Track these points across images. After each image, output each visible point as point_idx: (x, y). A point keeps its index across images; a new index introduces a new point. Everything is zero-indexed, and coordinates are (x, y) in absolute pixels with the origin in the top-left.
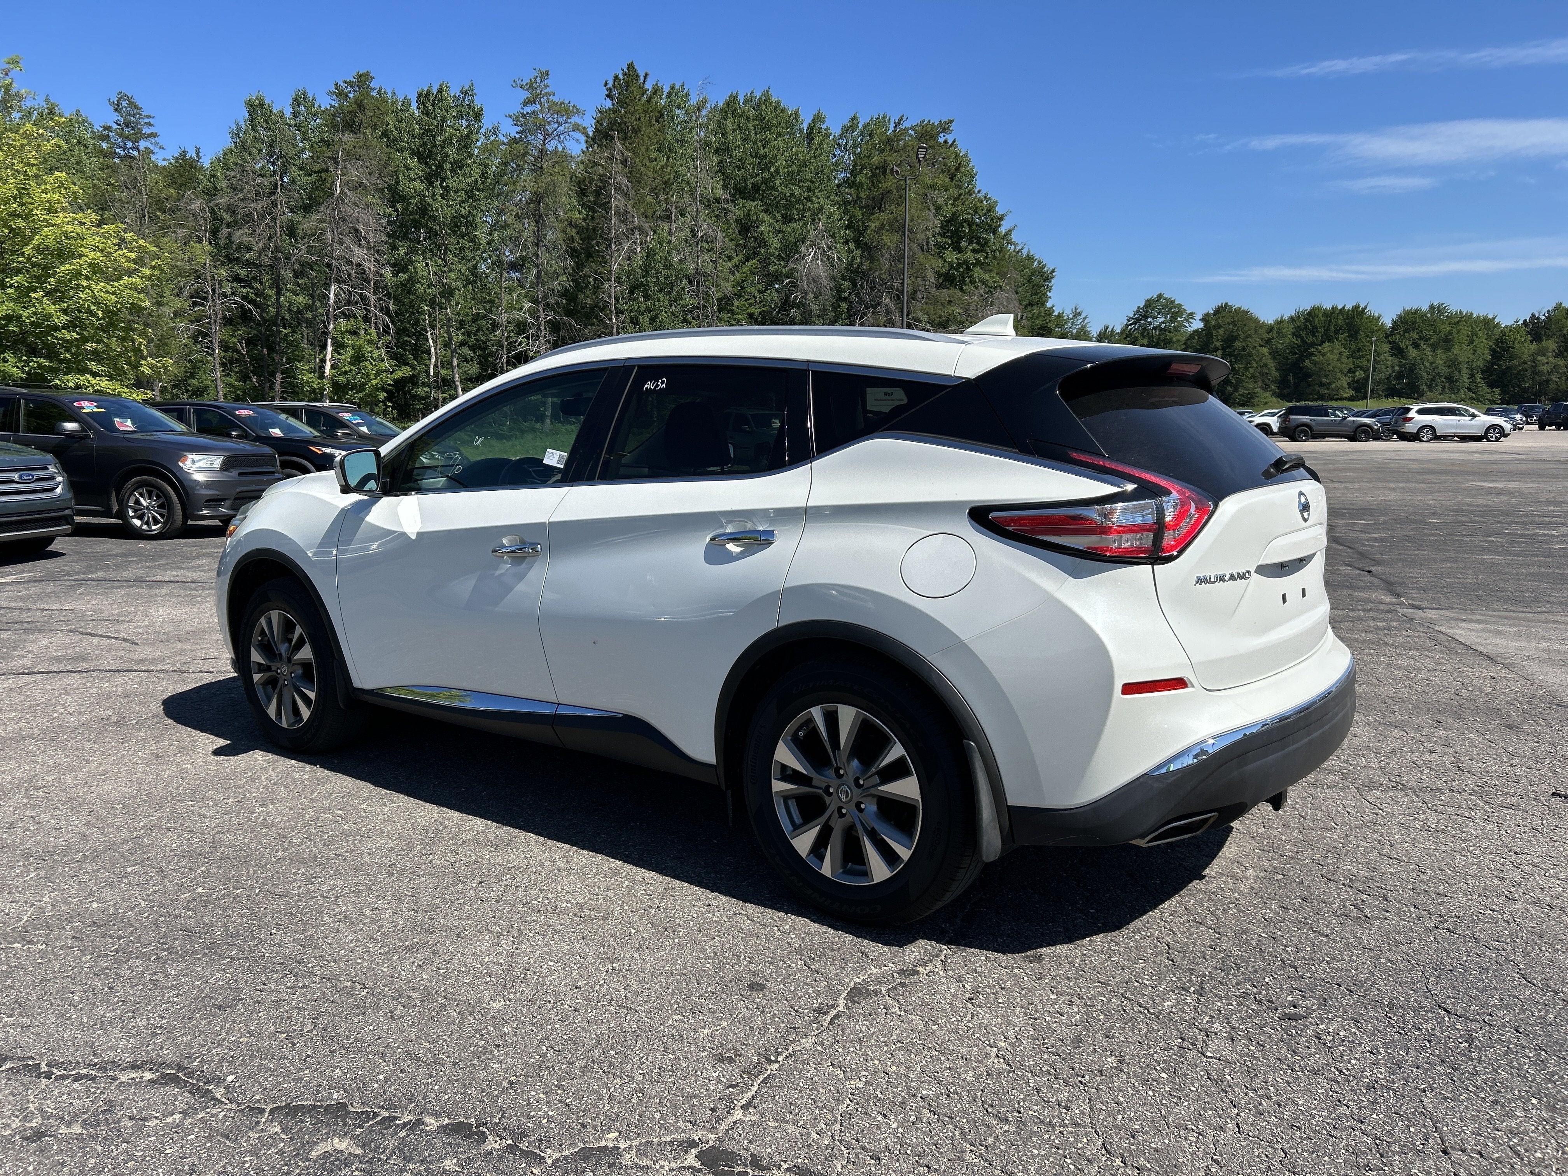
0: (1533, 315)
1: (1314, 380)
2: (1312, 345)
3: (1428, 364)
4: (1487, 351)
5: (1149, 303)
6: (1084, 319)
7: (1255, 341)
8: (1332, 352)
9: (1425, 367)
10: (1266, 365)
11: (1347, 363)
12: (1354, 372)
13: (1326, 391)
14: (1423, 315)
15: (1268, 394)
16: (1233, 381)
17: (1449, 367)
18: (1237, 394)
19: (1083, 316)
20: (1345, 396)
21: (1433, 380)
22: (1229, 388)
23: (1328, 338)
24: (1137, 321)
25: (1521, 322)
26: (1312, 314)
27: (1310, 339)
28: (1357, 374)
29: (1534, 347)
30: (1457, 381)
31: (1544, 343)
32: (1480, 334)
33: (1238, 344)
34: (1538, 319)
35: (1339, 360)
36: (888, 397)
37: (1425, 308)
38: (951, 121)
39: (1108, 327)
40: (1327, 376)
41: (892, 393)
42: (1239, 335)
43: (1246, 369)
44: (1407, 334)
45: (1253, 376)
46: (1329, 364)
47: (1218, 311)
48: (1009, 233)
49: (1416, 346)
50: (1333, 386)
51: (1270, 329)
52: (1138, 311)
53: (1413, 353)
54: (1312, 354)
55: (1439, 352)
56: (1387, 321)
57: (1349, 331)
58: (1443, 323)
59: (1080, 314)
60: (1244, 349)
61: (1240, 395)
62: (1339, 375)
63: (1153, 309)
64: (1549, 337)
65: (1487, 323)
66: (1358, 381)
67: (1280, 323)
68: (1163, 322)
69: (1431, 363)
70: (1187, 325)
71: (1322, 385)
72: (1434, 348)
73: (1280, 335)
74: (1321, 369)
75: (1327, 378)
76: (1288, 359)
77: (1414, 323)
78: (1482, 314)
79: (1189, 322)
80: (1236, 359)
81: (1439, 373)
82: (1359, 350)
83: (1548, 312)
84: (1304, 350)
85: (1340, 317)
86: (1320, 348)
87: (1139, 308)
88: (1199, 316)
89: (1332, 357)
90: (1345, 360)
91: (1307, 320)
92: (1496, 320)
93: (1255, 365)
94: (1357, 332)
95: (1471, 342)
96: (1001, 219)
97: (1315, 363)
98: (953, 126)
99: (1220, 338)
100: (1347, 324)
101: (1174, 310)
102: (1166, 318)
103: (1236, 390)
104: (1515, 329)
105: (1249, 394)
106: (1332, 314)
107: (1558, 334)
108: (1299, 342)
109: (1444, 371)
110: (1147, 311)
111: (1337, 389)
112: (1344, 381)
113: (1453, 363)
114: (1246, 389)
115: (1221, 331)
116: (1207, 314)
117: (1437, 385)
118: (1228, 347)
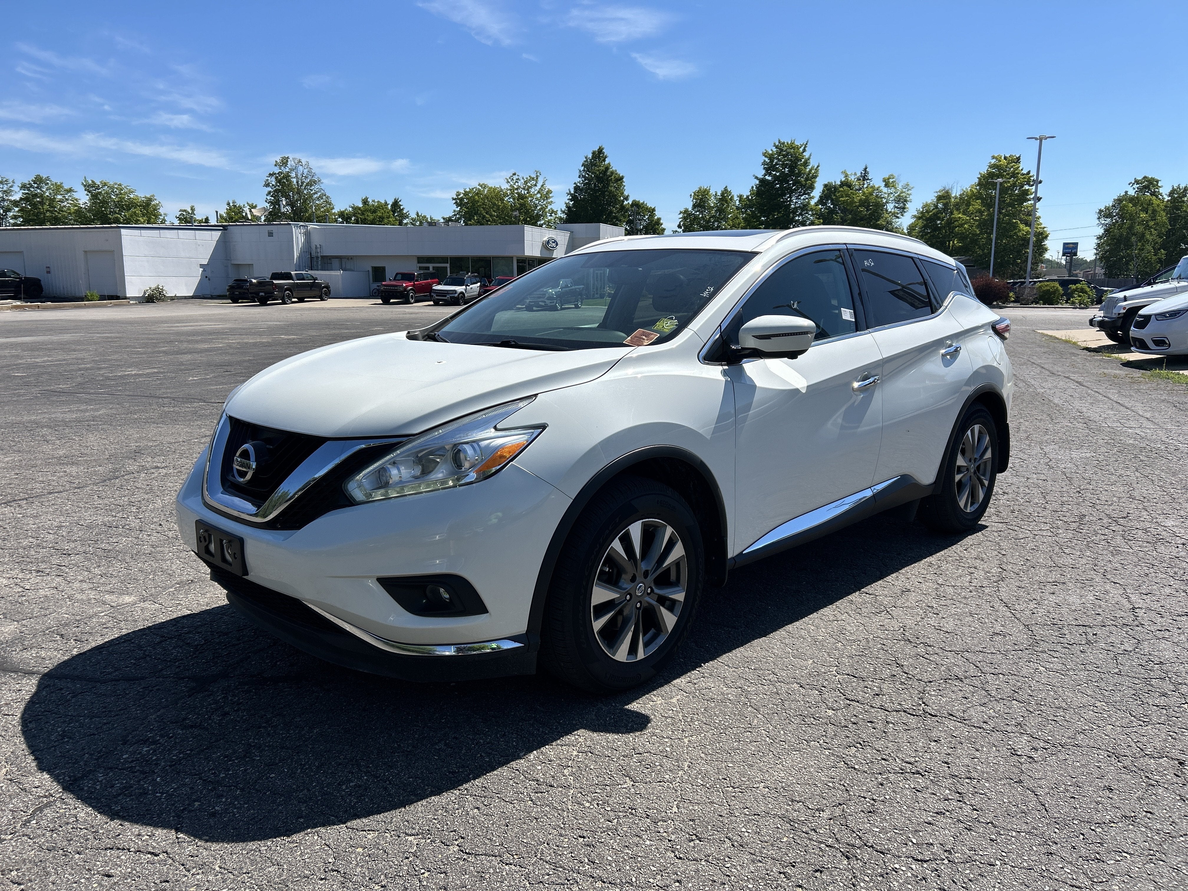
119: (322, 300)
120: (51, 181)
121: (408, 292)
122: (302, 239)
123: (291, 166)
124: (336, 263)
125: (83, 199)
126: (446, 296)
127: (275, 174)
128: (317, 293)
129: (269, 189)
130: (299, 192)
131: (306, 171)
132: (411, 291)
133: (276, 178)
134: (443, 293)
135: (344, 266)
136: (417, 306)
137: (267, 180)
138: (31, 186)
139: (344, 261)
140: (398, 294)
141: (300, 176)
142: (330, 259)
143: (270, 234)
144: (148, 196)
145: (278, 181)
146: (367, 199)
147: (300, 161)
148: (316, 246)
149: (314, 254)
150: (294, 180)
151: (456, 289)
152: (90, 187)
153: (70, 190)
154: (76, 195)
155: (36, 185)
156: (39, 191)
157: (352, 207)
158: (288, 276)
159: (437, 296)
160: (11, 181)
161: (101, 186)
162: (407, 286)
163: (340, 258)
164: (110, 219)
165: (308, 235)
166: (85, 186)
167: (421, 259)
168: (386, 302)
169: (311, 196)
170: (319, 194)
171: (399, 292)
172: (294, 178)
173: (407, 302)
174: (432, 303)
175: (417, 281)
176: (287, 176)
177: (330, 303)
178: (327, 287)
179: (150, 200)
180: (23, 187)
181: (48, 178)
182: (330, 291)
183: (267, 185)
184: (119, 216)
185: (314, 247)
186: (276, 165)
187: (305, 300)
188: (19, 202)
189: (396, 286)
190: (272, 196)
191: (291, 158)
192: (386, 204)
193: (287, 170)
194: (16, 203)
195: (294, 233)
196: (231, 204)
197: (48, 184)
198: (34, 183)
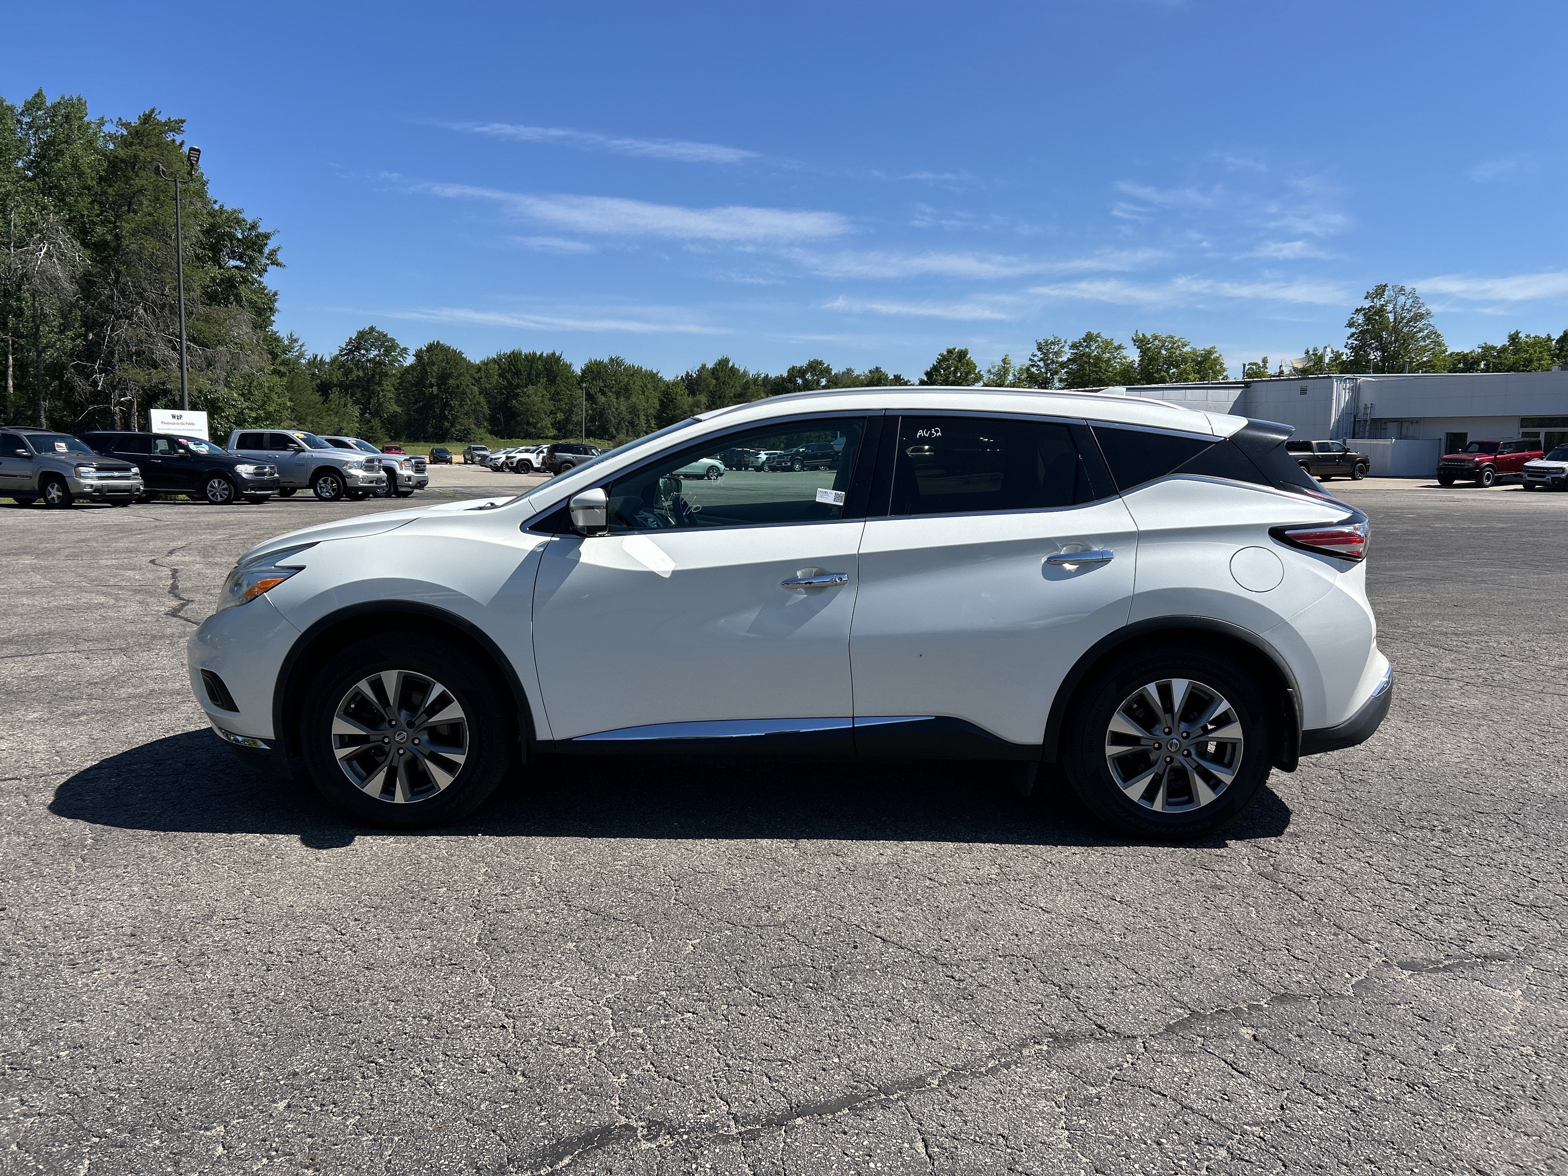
0: (688, 373)
1: (522, 419)
2: (518, 386)
3: (614, 410)
4: (656, 401)
5: (361, 335)
6: (301, 346)
7: (466, 380)
8: (536, 393)
9: (613, 412)
10: (478, 403)
11: (549, 405)
12: (555, 413)
13: (533, 430)
14: (605, 366)
15: (482, 431)
16: (450, 417)
17: (630, 413)
18: (453, 430)
19: (300, 343)
20: (550, 434)
21: (619, 423)
22: (446, 424)
23: (531, 380)
24: (351, 351)
25: (680, 378)
26: (514, 357)
27: (515, 382)
28: (558, 415)
29: (690, 399)
30: (637, 425)
31: (698, 397)
32: (649, 386)
33: (451, 382)
34: (691, 376)
35: (542, 402)
36: (176, 421)
37: (606, 360)
38: (183, 121)
39: (316, 356)
40: (533, 417)
41: (181, 416)
42: (452, 373)
43: (461, 406)
44: (594, 382)
45: (467, 414)
46: (534, 405)
47: (431, 348)
48: (273, 252)
49: (604, 393)
50: (539, 425)
51: (479, 369)
52: (350, 342)
53: (602, 399)
54: (518, 394)
55: (622, 399)
56: (577, 369)
57: (548, 376)
58: (622, 374)
59: (296, 341)
60: (458, 387)
61: (456, 430)
62: (543, 416)
63: (366, 342)
64: (701, 393)
65: (653, 377)
66: (559, 422)
67: (486, 364)
68: (377, 355)
69: (617, 409)
70: (402, 360)
71: (528, 423)
72: (618, 395)
73: (488, 376)
74: (528, 410)
75: (533, 418)
76: (497, 398)
77: (599, 373)
78: (649, 369)
79: (403, 357)
80: (451, 396)
81: (623, 418)
82: (558, 394)
83: (698, 371)
84: (511, 391)
85: (540, 362)
86: (525, 390)
87: (351, 338)
88: (412, 352)
89: (536, 399)
90: (546, 402)
91: (510, 363)
92: (659, 375)
93: (469, 403)
94: (555, 378)
95: (643, 392)
96: (267, 236)
97: (522, 404)
98: (185, 126)
99: (434, 374)
100: (546, 369)
101: (388, 346)
102: (379, 351)
103: (453, 425)
104: (675, 384)
105: (465, 430)
106: (532, 359)
107: (707, 389)
108: (505, 383)
109: (628, 417)
110: (360, 343)
111: (543, 428)
112: (547, 421)
113: (633, 410)
114: (462, 425)
115: (435, 368)
116: (421, 351)
117: (622, 428)
118: (442, 384)
119: (1354, 478)
120: (1101, 338)
121: (1482, 469)
122: (1345, 396)
123: (1388, 296)
124: (1392, 428)
125: (1133, 355)
126: (1544, 477)
127: (1364, 309)
128: (1348, 469)
129: (1353, 330)
130: (1396, 330)
131: (1409, 302)
132: (1488, 469)
133: (1364, 314)
134: (1535, 472)
135: (1404, 433)
136: (1493, 491)
137: (1352, 318)
138: (1081, 345)
139: (1405, 425)
140: (1465, 473)
141: (1399, 310)
142: (1385, 423)
143: (1303, 391)
144: (1208, 348)
145: (1368, 319)
146: (1517, 333)
147: (1402, 289)
148: (1366, 405)
149: (1361, 416)
150: (1391, 317)
151: (1565, 466)
152: (1141, 343)
153: (1120, 347)
154: (1125, 353)
155: (1085, 344)
156: (1087, 350)
157: (1483, 348)
158: (1307, 446)
159: (1529, 476)
160: (1063, 341)
161: (1151, 340)
162: (1481, 462)
163: (1400, 421)
164: (1156, 378)
165: (1356, 391)
166: (1135, 341)
167: (1526, 421)
168: (1446, 482)
169: (1412, 336)
170: (1426, 332)
171: (1466, 469)
172: (1391, 312)
173: (1479, 485)
174: (1521, 487)
175: (1501, 453)
176: (1381, 311)
177: (1367, 484)
178: (1365, 461)
179: (1210, 352)
180: (1074, 346)
181: (1098, 335)
182: (1367, 468)
183: (1351, 325)
184: (1165, 374)
185: (1362, 407)
186: (1366, 298)
187: (1332, 478)
188: (1065, 363)
189: (1463, 461)
190: (1356, 340)
191: (1390, 287)
192: (1549, 338)
193: (1382, 303)
194: (1063, 365)
195: (1335, 388)
196: (1311, 353)
197: (1098, 341)
198: (1084, 342)
